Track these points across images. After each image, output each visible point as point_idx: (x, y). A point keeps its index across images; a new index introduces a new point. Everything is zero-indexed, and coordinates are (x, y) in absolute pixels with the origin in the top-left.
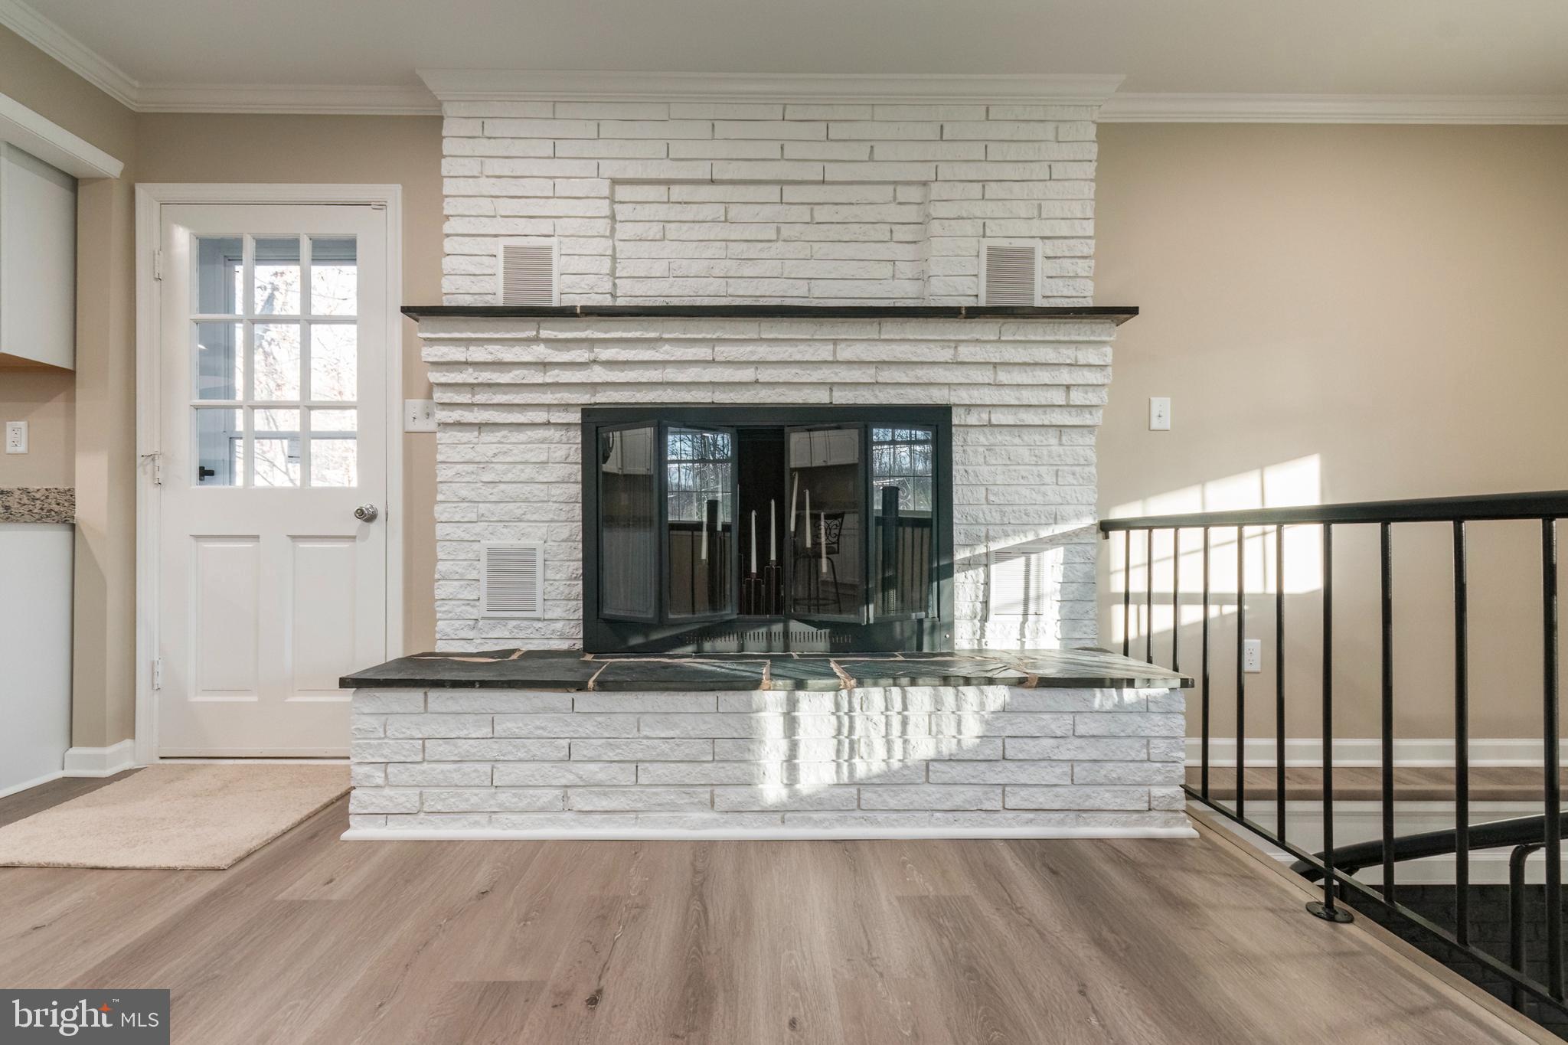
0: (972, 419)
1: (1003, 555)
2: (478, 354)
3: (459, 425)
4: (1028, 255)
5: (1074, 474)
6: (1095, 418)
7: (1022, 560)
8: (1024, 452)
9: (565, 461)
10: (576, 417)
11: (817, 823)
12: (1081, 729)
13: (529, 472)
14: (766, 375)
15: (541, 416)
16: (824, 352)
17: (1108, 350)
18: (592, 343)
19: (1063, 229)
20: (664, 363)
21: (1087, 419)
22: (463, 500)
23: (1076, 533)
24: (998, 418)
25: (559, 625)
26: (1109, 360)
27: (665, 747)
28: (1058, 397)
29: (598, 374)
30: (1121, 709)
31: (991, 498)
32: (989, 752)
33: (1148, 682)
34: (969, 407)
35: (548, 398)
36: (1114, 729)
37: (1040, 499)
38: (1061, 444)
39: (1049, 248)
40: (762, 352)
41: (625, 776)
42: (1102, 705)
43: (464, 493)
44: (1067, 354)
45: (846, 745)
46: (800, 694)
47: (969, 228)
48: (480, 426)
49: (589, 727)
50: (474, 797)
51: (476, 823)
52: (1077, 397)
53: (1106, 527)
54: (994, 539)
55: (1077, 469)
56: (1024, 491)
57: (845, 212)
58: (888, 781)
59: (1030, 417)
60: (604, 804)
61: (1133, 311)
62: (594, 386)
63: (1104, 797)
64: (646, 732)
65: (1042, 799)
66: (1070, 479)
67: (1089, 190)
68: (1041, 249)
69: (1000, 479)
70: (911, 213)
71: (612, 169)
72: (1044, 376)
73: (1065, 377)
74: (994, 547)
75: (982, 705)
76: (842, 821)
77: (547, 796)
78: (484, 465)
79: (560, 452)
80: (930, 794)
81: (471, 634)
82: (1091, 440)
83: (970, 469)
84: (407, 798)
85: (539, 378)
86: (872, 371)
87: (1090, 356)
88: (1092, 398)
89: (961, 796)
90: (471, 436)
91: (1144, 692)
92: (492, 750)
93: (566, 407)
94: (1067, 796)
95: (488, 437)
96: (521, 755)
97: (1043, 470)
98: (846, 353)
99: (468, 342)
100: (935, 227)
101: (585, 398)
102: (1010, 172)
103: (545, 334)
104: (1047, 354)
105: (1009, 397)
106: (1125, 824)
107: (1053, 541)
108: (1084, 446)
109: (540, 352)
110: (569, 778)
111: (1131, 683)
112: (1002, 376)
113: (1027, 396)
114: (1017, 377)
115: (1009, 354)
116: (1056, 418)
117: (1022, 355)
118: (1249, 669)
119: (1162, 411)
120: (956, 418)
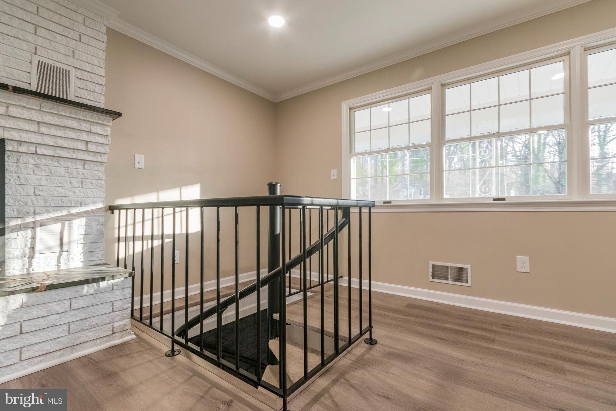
0: (23, 149)
1: (44, 223)
4: (66, 73)
5: (92, 183)
6: (105, 159)
7: (59, 225)
8: (62, 171)
12: (74, 306)
17: (109, 129)
19: (88, 68)
21: (99, 159)
23: (93, 211)
24: (42, 151)
26: (109, 133)
28: (82, 146)
30: (99, 292)
31: (38, 192)
32: (11, 332)
33: (113, 277)
34: (20, 142)
36: (95, 301)
37: (71, 194)
38: (84, 169)
39: (79, 74)
42: (88, 292)
44: (85, 126)
47: (24, 45)
52: (92, 147)
53: (112, 209)
54: (39, 214)
55: (94, 181)
56: (61, 190)
61: (120, 115)
63: (90, 335)
65: (48, 347)
66: (90, 185)
67: (102, 55)
68: (74, 73)
69: (44, 183)
72: (72, 135)
73: (85, 137)
74: (38, 218)
75: (6, 307)
82: (102, 168)
83: (22, 176)
87: (99, 130)
88: (101, 149)
91: (111, 282)
94: (65, 341)
97: (73, 180)
104: (75, 124)
106: (100, 344)
107: (79, 215)
108: (99, 171)
111: (103, 279)
112: (44, 129)
113: (61, 143)
114: (54, 131)
115: (48, 119)
116: (81, 156)
117: (57, 121)
118: (176, 262)
119: (140, 160)
120: (9, 148)
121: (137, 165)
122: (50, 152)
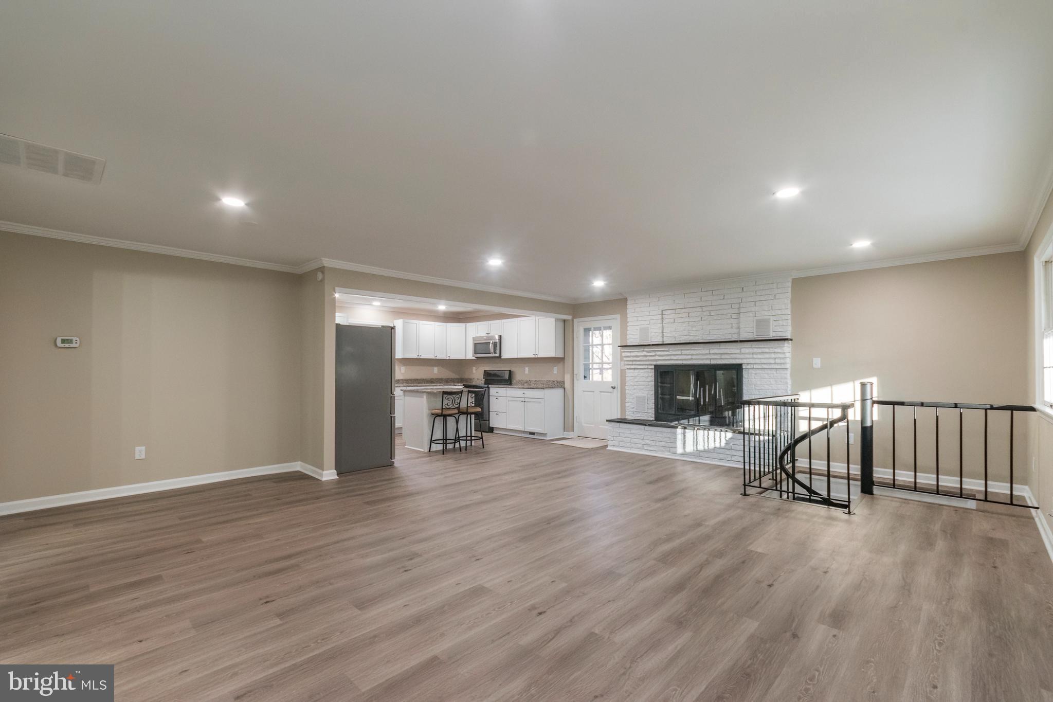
0: (748, 367)
2: (633, 354)
3: (630, 369)
4: (768, 321)
5: (781, 381)
8: (766, 376)
9: (651, 377)
10: (653, 367)
11: (690, 458)
13: (644, 379)
14: (694, 357)
15: (646, 367)
16: (707, 352)
18: (655, 351)
19: (779, 312)
20: (671, 355)
21: (783, 367)
22: (631, 385)
24: (756, 366)
25: (650, 414)
27: (661, 438)
28: (772, 361)
29: (657, 358)
31: (756, 388)
32: (727, 447)
34: (748, 364)
35: (647, 363)
37: (770, 388)
38: (777, 373)
39: (775, 318)
40: (692, 352)
41: (653, 443)
43: (631, 383)
44: (772, 350)
45: (696, 442)
46: (686, 430)
47: (751, 314)
48: (634, 369)
49: (647, 433)
50: (628, 444)
51: (628, 449)
52: (777, 361)
55: (782, 380)
57: (718, 312)
58: (705, 451)
59: (765, 366)
60: (649, 449)
62: (657, 360)
64: (657, 435)
68: (772, 318)
69: (759, 383)
70: (737, 311)
71: (662, 308)
72: (767, 356)
73: (773, 356)
75: (726, 437)
76: (696, 458)
77: (640, 446)
78: (635, 377)
79: (650, 375)
80: (715, 455)
81: (632, 415)
82: (787, 372)
83: (750, 380)
84: (616, 443)
85: (645, 359)
86: (720, 355)
88: (783, 361)
89: (721, 456)
90: (632, 371)
92: (631, 436)
93: (651, 365)
95: (636, 371)
96: (635, 437)
97: (771, 380)
98: (712, 352)
99: (631, 352)
100: (741, 315)
101: (655, 363)
102: (763, 298)
103: (645, 350)
104: (767, 350)
105: (758, 361)
109: (644, 353)
110: (643, 443)
112: (755, 356)
113: (763, 361)
114: (759, 356)
115: (755, 351)
116: (773, 366)
117: (760, 351)
118: (850, 443)
119: (817, 362)
120: (744, 367)
121: (815, 366)
122: (759, 367)
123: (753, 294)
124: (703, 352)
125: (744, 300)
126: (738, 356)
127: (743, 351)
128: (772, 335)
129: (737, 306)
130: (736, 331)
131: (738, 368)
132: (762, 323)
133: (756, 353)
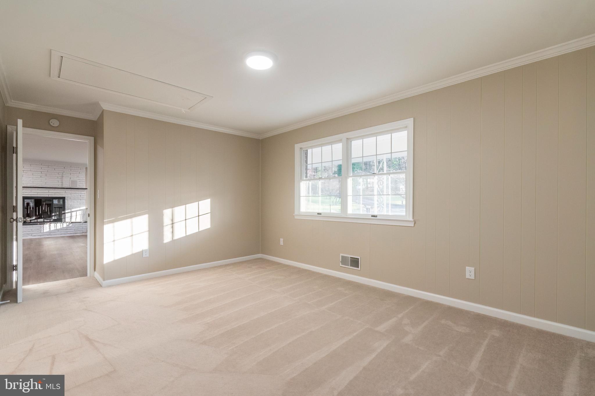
0: (68, 198)
4: (76, 181)
6: (85, 198)
8: (76, 201)
16: (48, 191)
19: (81, 179)
21: (83, 198)
23: (83, 209)
26: (85, 193)
28: (80, 196)
31: (71, 205)
34: (68, 197)
44: (80, 192)
47: (68, 178)
52: (82, 196)
54: (72, 210)
56: (75, 205)
57: (51, 175)
59: (76, 198)
61: (87, 189)
68: (78, 181)
70: (61, 176)
72: (77, 194)
73: (80, 194)
82: (85, 200)
83: (69, 203)
87: (83, 192)
97: (78, 203)
100: (64, 178)
102: (74, 172)
104: (78, 192)
105: (73, 196)
107: (80, 210)
108: (84, 201)
112: (72, 194)
113: (75, 196)
114: (74, 194)
115: (73, 192)
116: (80, 198)
117: (74, 192)
120: (66, 198)
122: (73, 198)
123: (70, 170)
124: (45, 192)
125: (65, 172)
126: (64, 194)
127: (66, 192)
128: (78, 187)
129: (61, 174)
130: (61, 184)
131: (64, 199)
132: (73, 182)
133: (73, 193)
